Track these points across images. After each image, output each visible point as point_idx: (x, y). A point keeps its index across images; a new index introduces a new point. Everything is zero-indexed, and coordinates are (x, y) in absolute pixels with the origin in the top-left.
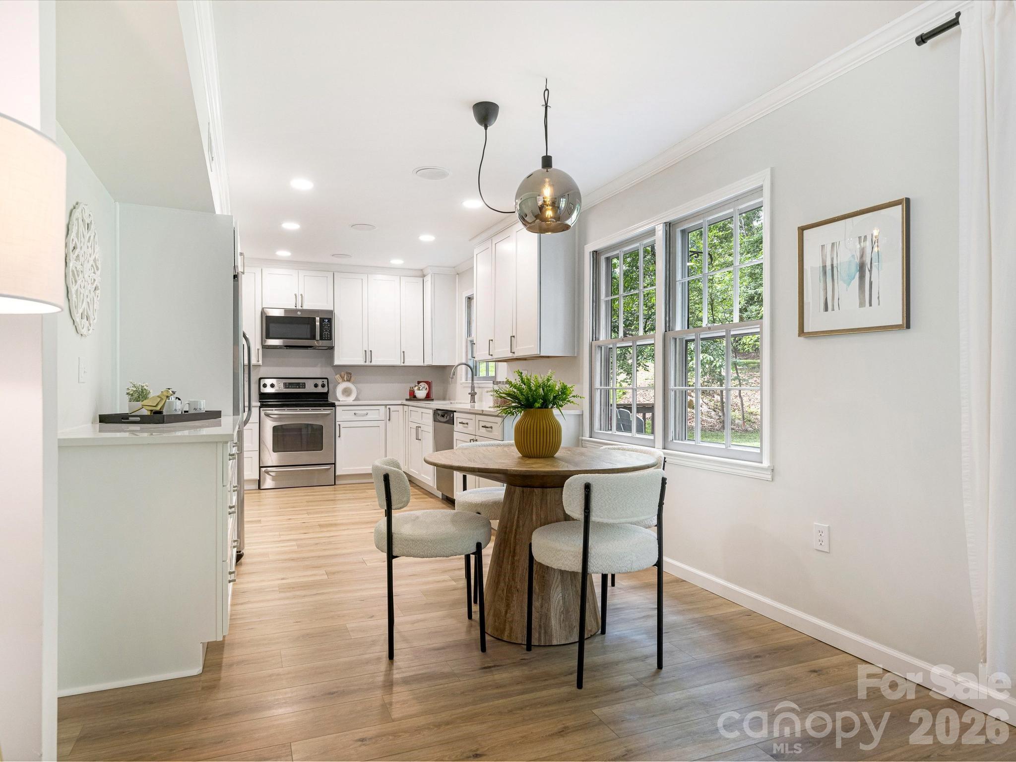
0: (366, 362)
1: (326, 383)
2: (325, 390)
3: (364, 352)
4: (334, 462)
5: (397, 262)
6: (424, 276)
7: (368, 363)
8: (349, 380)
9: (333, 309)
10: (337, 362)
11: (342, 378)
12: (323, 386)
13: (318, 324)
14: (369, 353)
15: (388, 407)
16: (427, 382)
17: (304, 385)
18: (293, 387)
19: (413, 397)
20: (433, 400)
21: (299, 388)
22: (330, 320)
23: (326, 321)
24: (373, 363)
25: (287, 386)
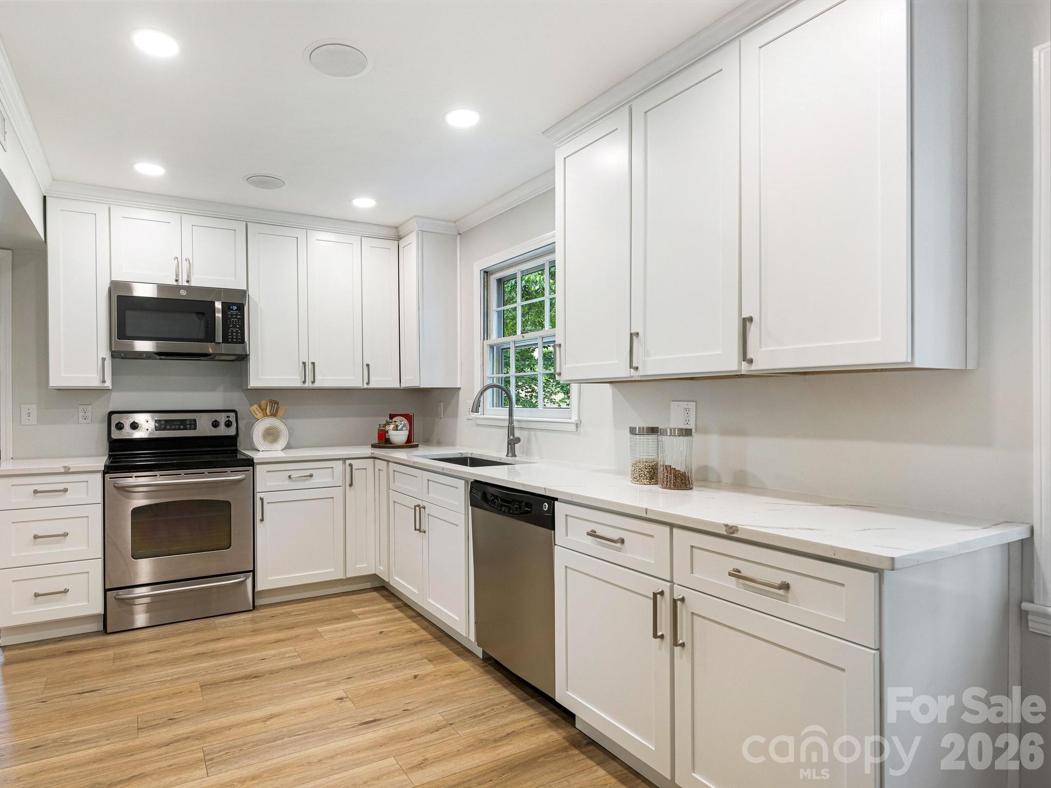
0: (304, 382)
1: (233, 419)
2: (232, 431)
3: (301, 365)
4: (252, 569)
5: (364, 203)
6: (399, 238)
7: (308, 385)
8: (274, 415)
9: (246, 289)
10: (254, 383)
11: (263, 410)
12: (228, 424)
13: (219, 315)
14: (311, 366)
15: (348, 462)
16: (407, 416)
17: (193, 424)
18: (173, 427)
19: (384, 441)
20: (417, 446)
21: (185, 429)
22: (241, 307)
23: (235, 308)
24: (318, 384)
25: (163, 427)
